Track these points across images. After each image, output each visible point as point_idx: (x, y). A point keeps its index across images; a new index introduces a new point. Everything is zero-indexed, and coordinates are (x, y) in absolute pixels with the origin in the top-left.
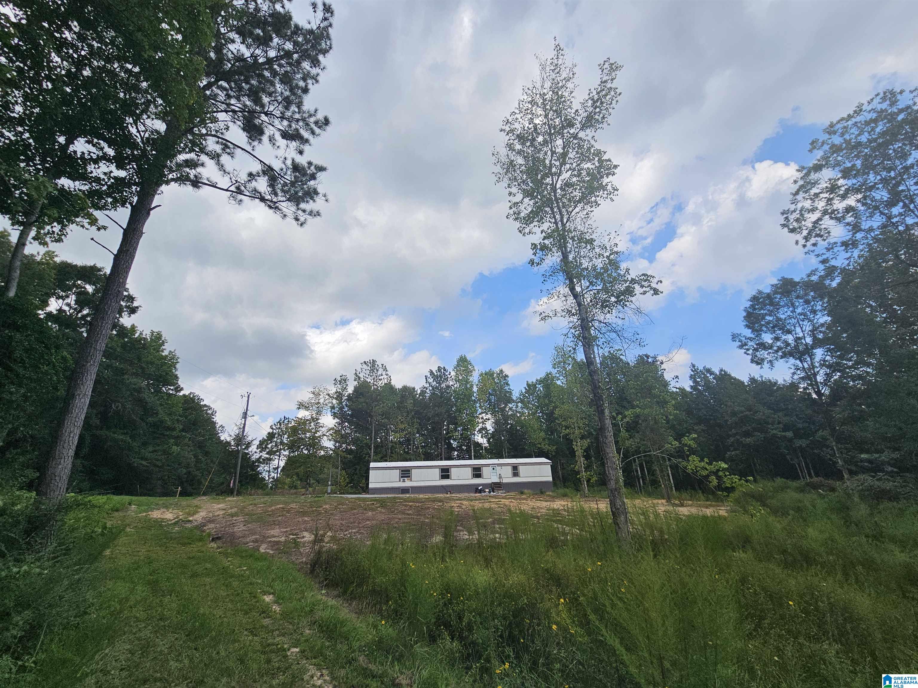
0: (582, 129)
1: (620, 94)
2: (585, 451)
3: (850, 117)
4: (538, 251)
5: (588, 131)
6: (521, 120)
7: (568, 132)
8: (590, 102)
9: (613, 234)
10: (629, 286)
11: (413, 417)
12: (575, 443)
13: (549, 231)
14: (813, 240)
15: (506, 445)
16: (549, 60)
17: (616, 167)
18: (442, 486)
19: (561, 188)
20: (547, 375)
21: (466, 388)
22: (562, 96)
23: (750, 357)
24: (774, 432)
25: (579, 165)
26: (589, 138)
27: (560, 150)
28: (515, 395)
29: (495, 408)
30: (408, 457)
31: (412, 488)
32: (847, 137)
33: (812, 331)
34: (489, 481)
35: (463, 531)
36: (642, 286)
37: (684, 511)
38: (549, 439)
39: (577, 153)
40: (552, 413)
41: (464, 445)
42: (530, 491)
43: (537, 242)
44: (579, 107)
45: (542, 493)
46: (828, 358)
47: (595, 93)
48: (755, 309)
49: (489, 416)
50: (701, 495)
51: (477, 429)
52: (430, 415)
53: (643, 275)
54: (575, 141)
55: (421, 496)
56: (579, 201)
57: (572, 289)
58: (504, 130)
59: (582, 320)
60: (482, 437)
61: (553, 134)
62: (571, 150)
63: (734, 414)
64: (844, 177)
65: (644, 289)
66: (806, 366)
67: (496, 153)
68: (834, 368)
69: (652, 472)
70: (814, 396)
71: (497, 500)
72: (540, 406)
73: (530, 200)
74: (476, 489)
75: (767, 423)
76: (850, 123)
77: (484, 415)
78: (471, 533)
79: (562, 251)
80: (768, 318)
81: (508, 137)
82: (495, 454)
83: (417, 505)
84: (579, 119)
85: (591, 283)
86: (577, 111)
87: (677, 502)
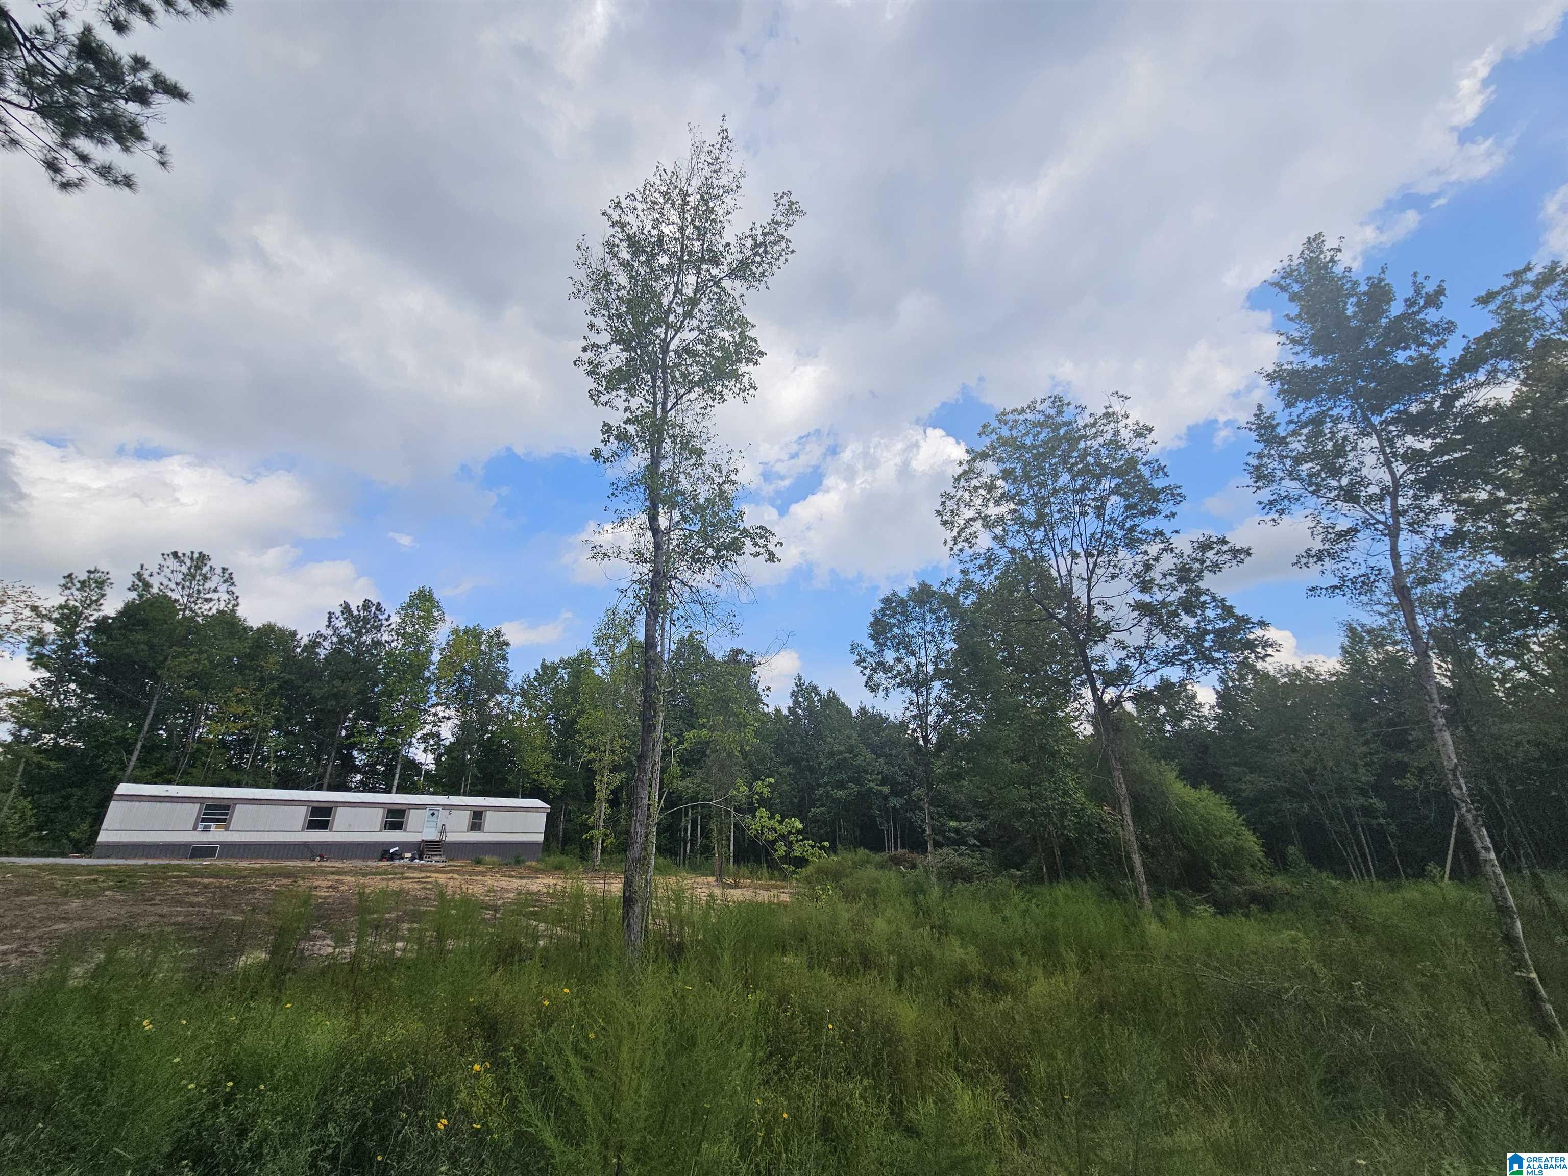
0: (729, 275)
1: (793, 252)
2: (612, 792)
3: (1023, 411)
4: (612, 439)
5: (737, 283)
6: (641, 214)
7: (708, 270)
8: (749, 243)
9: (735, 455)
10: (736, 539)
11: (273, 693)
12: (598, 778)
13: (639, 413)
14: (960, 546)
15: (473, 770)
16: (707, 144)
17: (761, 354)
18: (306, 845)
19: (676, 352)
20: (582, 655)
21: (417, 653)
22: (712, 211)
23: (865, 678)
24: (871, 784)
25: (711, 328)
26: (737, 294)
27: (689, 291)
28: (515, 680)
29: (467, 699)
30: (235, 777)
31: (224, 845)
32: (1014, 433)
33: (936, 657)
34: (417, 838)
35: (324, 938)
36: (756, 544)
37: (736, 894)
38: (556, 767)
39: (714, 308)
40: (573, 722)
41: (382, 764)
42: (495, 859)
43: (614, 423)
44: (733, 241)
45: (518, 862)
46: (944, 695)
47: (759, 232)
48: (884, 615)
49: (452, 712)
50: (765, 870)
51: (419, 735)
52: (317, 693)
53: (761, 527)
54: (715, 289)
55: (244, 864)
56: (698, 384)
57: (653, 519)
58: (609, 217)
59: (656, 572)
60: (425, 751)
61: (686, 262)
62: (705, 300)
63: (832, 754)
64: (1004, 479)
65: (758, 549)
66: (921, 702)
67: (583, 247)
68: (948, 708)
69: (706, 834)
70: (921, 742)
71: (423, 875)
72: (555, 707)
73: (623, 350)
74: (385, 852)
75: (866, 772)
76: (1021, 417)
77: (440, 708)
78: (341, 940)
79: (652, 451)
80: (896, 630)
81: (612, 231)
82: (443, 785)
83: (225, 882)
84: (729, 259)
85: (684, 518)
86: (728, 244)
87: (731, 881)
